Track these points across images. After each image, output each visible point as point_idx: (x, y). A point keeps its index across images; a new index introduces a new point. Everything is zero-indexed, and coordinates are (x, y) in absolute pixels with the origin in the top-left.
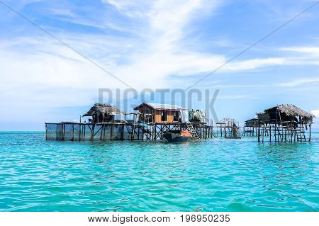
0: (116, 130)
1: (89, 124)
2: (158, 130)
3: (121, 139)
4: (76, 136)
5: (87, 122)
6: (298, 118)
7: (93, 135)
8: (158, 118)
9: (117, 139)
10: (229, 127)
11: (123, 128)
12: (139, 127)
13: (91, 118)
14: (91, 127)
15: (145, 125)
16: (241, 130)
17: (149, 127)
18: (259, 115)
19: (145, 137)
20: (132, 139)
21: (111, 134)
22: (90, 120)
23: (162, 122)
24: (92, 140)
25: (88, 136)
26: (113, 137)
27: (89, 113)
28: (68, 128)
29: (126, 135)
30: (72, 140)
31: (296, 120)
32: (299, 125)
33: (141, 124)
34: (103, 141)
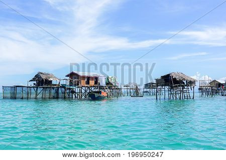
0: (53, 91)
1: (34, 87)
2: (83, 91)
3: (56, 97)
4: (25, 96)
5: (33, 85)
6: (185, 82)
7: (37, 95)
8: (83, 83)
9: (54, 98)
10: (133, 89)
11: (58, 89)
12: (70, 89)
13: (35, 82)
14: (35, 89)
15: (74, 88)
16: (142, 91)
17: (76, 89)
18: (157, 80)
19: (74, 96)
20: (65, 98)
21: (50, 94)
22: (34, 84)
23: (86, 85)
24: (36, 98)
25: (33, 96)
26: (51, 97)
27: (33, 79)
28: (19, 90)
29: (61, 95)
30: (22, 98)
31: (184, 83)
32: (186, 87)
33: (71, 87)
34: (44, 99)
